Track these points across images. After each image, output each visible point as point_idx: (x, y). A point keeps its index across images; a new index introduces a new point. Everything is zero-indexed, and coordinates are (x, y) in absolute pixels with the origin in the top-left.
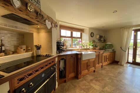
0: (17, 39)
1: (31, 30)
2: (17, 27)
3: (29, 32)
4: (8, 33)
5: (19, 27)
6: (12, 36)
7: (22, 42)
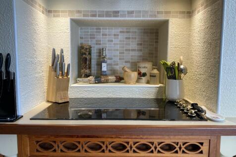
0: (138, 44)
1: (158, 12)
2: (117, 12)
3: (153, 19)
4: (121, 32)
5: (123, 11)
6: (128, 38)
7: (152, 54)
